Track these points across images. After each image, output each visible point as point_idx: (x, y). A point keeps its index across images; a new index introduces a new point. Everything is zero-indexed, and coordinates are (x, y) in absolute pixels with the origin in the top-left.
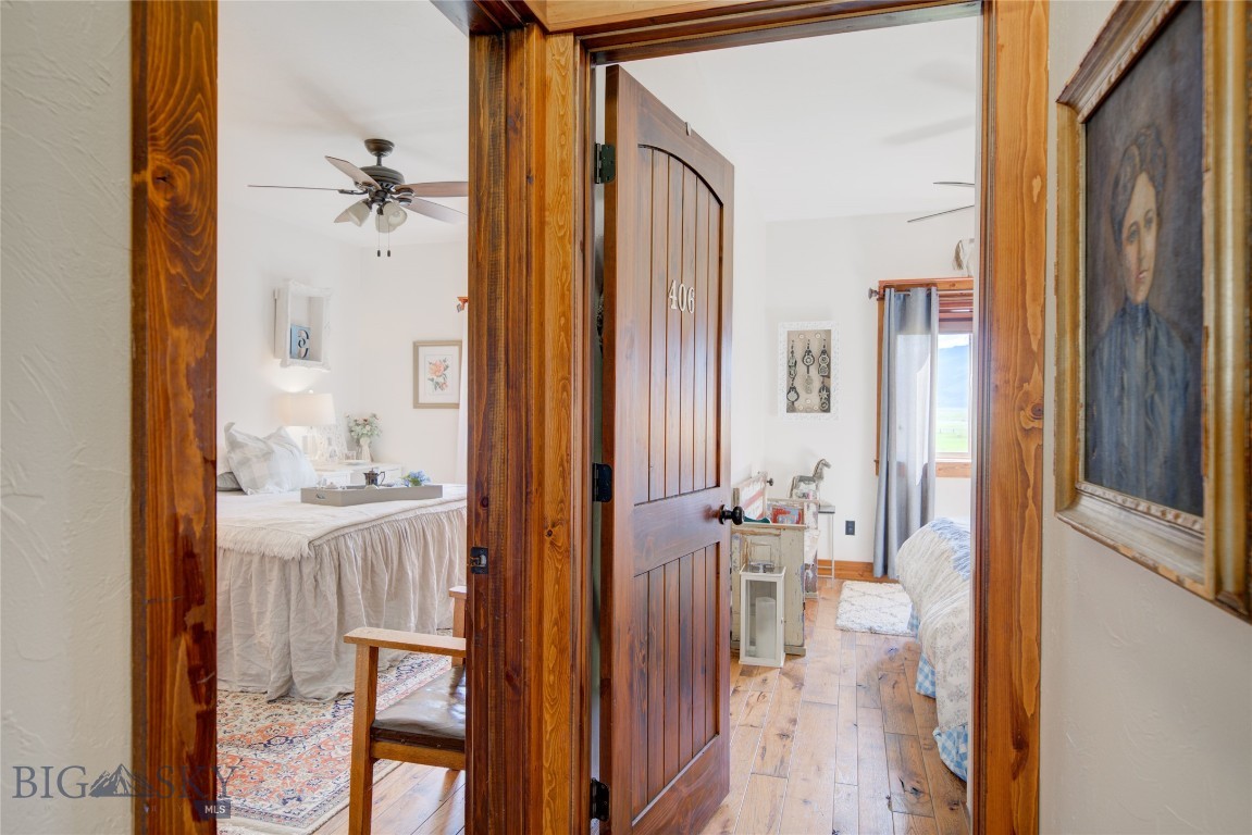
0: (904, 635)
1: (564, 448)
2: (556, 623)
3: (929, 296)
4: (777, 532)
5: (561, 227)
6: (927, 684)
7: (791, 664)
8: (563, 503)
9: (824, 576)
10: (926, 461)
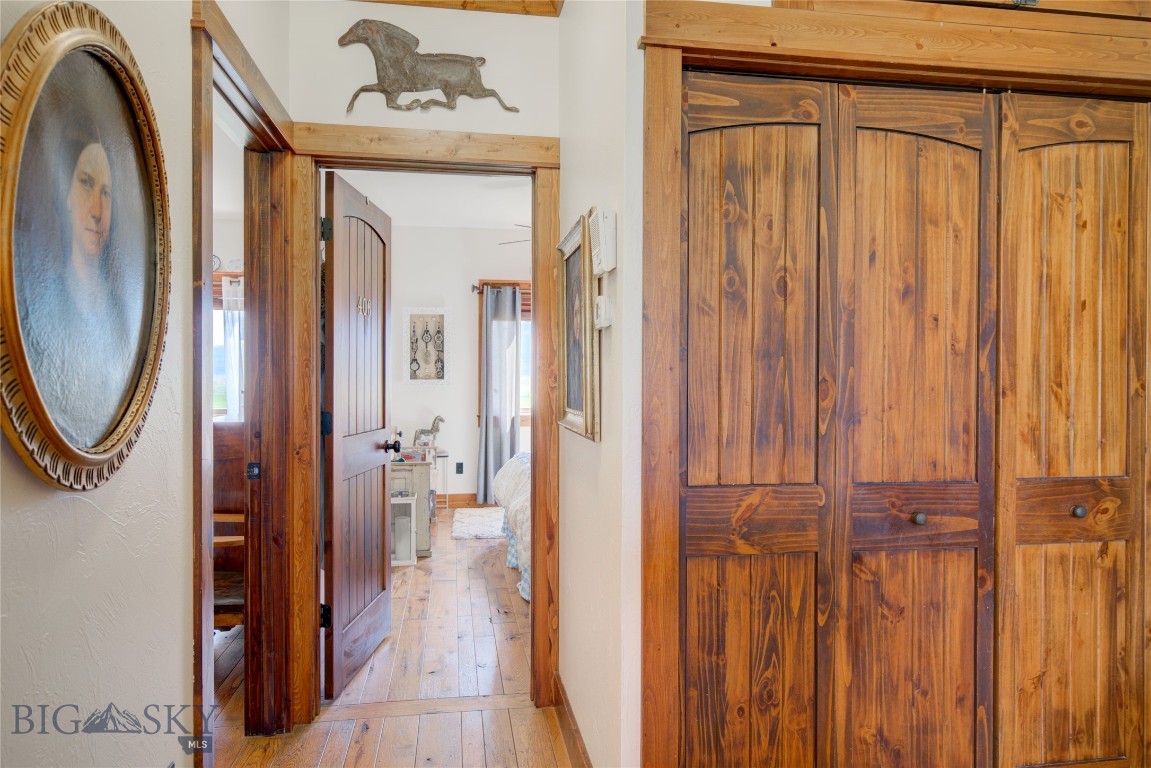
0: (500, 537)
1: (307, 401)
2: (302, 506)
3: (514, 293)
4: (410, 468)
5: (304, 270)
6: (514, 560)
7: (422, 562)
8: (306, 434)
9: (443, 505)
10: (513, 415)
